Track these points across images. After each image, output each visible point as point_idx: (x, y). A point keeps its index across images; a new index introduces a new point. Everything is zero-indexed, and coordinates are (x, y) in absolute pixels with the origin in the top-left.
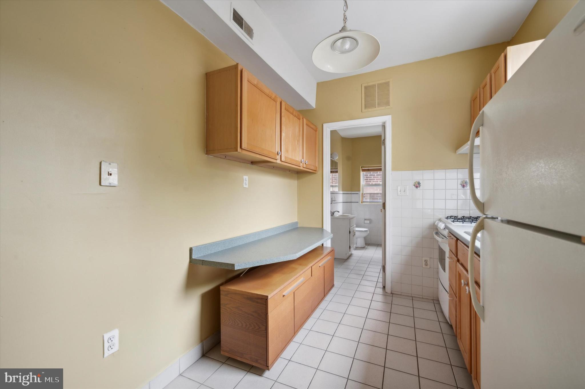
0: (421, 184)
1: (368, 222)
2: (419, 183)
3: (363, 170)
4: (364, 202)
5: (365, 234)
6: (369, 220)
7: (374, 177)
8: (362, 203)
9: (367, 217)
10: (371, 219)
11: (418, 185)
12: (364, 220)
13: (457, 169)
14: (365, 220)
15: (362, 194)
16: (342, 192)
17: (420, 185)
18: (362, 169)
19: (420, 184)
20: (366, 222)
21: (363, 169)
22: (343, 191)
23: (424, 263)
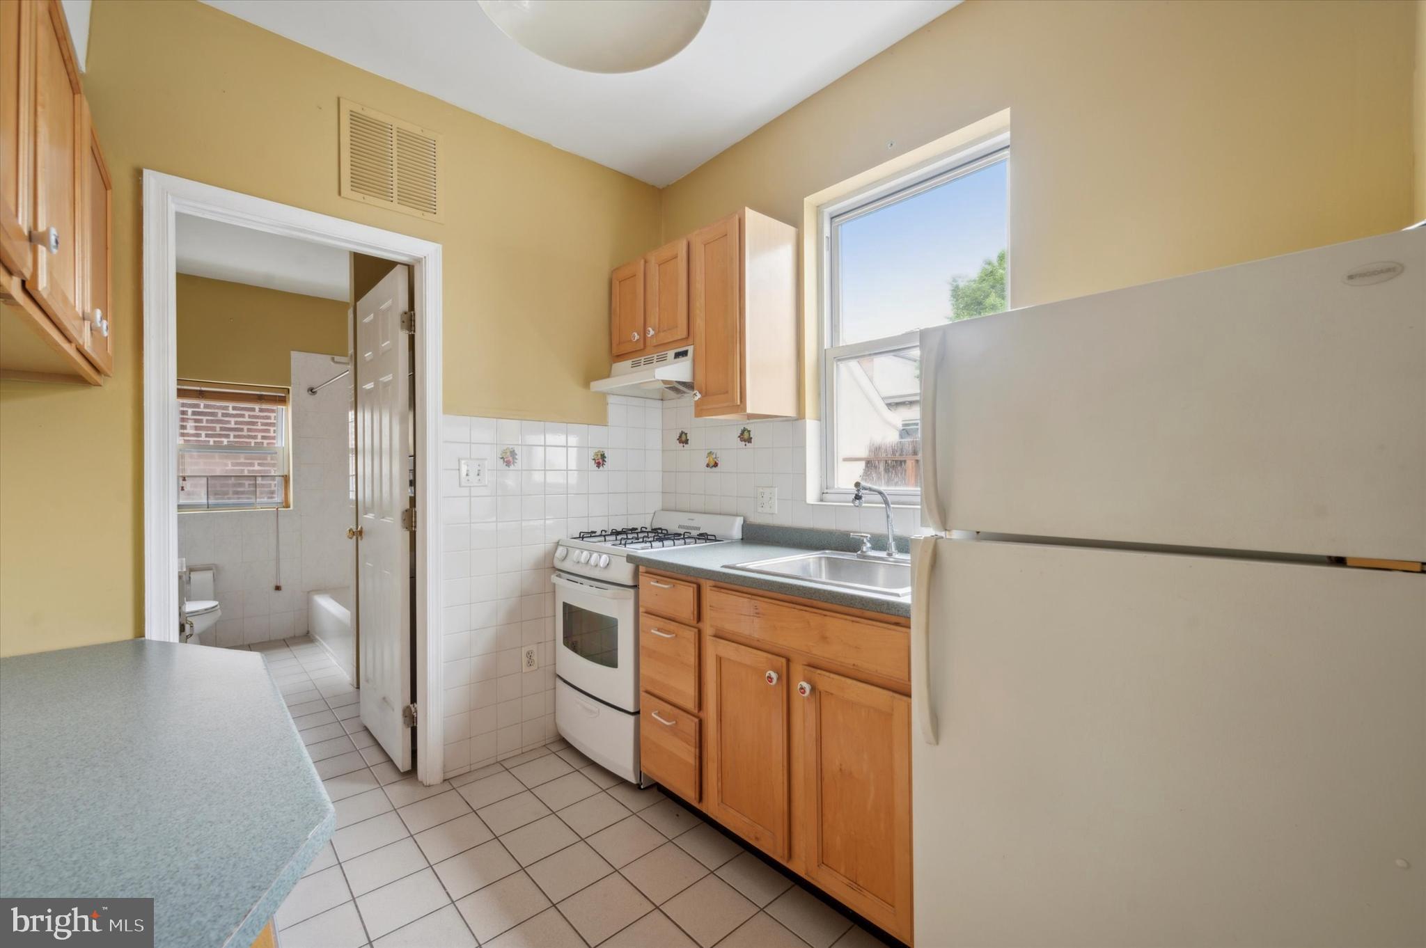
0: (517, 457)
2: (513, 453)
4: (181, 506)
6: (213, 570)
10: (216, 566)
11: (511, 459)
13: (567, 423)
17: (516, 459)
19: (516, 455)
23: (525, 660)
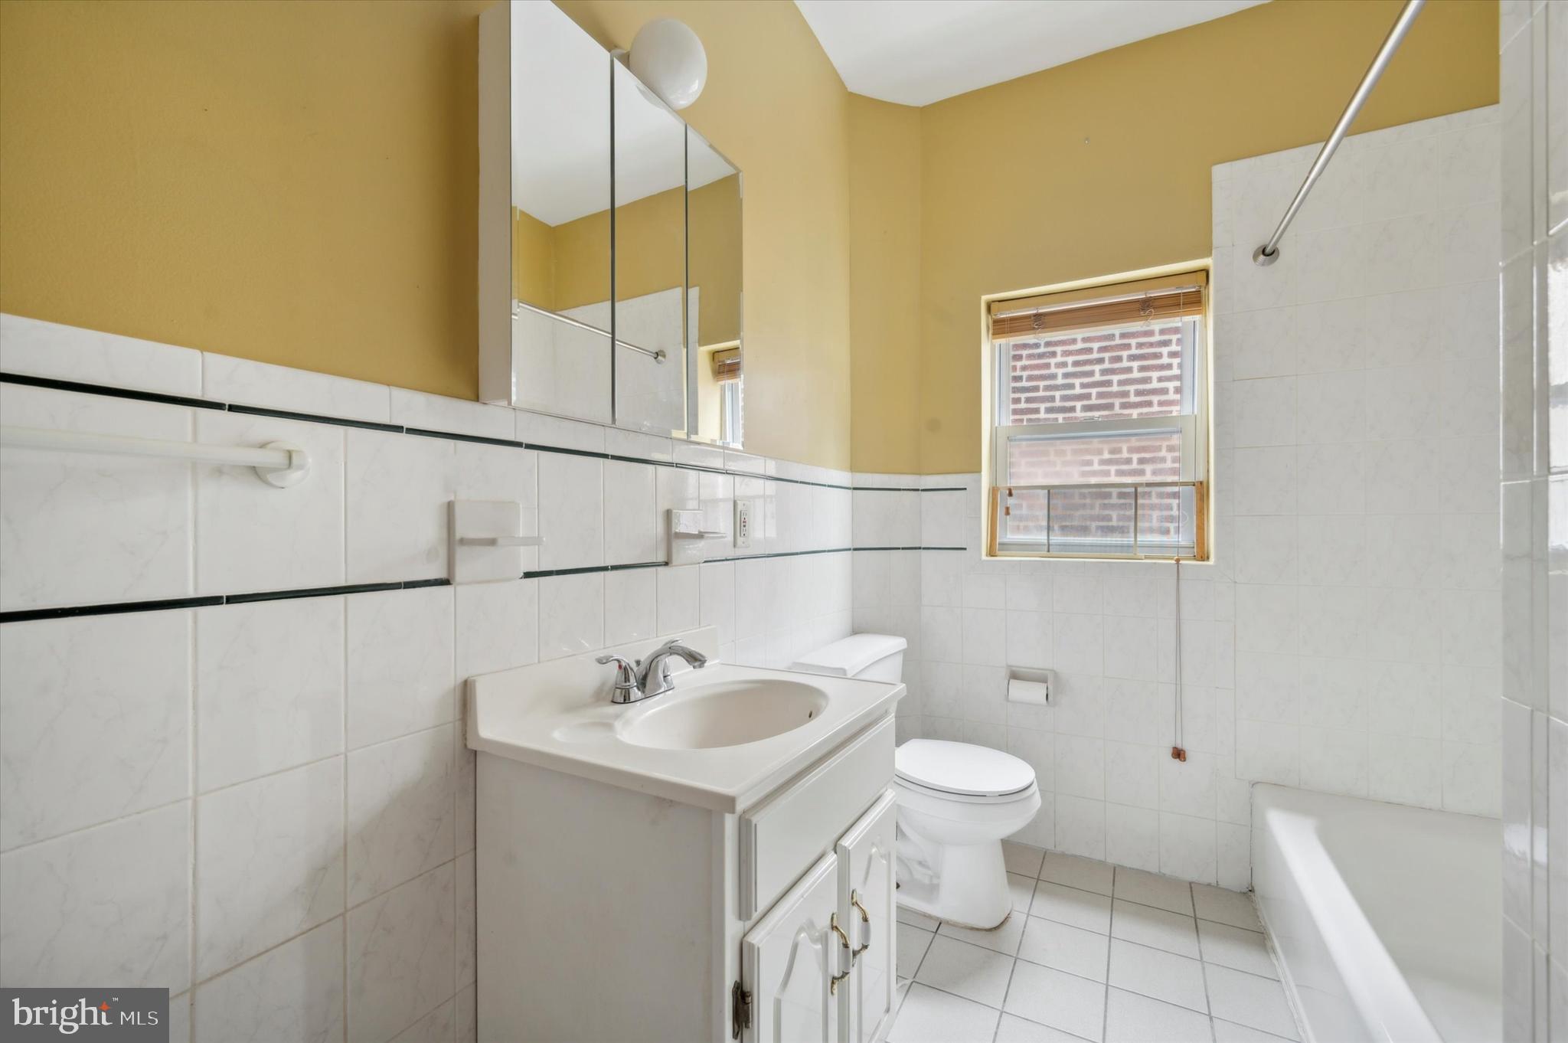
1: (1034, 693)
3: (1001, 327)
4: (1005, 546)
5: (1010, 823)
6: (1044, 680)
7: (1088, 396)
8: (991, 553)
9: (1027, 659)
12: (1003, 673)
14: (1015, 676)
15: (994, 491)
16: (843, 478)
18: (996, 322)
20: (1021, 691)
21: (1003, 321)
22: (854, 468)
